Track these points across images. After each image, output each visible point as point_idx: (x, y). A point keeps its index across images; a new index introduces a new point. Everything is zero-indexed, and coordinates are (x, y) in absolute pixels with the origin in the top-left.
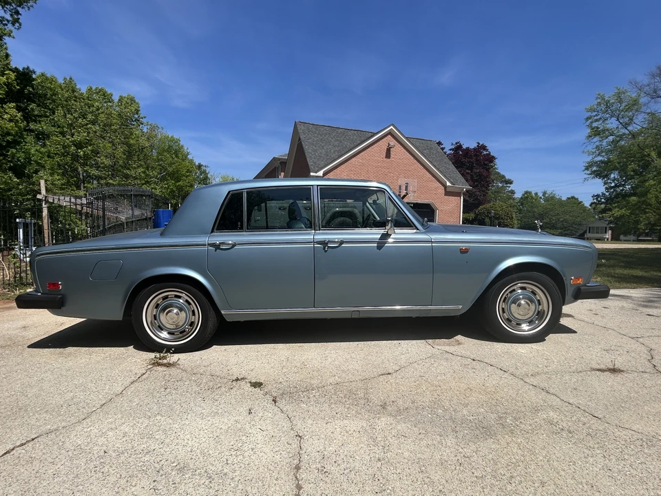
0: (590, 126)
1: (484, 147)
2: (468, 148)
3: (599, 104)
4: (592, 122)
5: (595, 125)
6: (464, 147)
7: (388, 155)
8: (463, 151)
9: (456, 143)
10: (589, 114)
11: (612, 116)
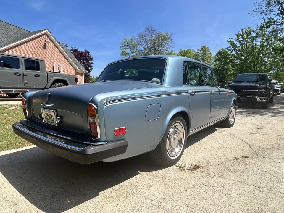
0: (122, 50)
1: (88, 52)
2: (80, 51)
3: (125, 42)
4: (122, 49)
5: (123, 50)
6: (78, 50)
7: (45, 47)
8: (78, 52)
9: (75, 48)
10: (121, 45)
11: (129, 48)
